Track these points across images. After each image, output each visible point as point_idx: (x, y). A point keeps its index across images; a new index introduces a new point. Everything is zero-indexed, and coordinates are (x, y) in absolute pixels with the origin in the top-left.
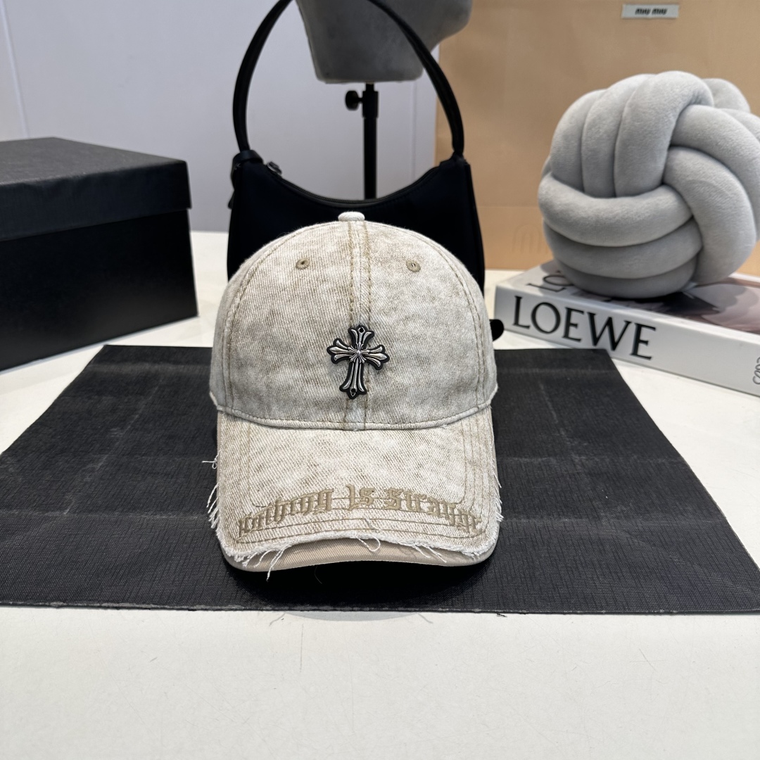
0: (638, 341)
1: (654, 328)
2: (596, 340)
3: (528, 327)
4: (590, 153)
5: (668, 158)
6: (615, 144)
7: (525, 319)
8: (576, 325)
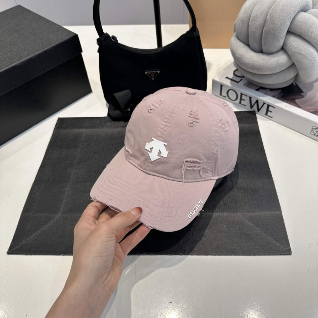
0: (268, 110)
1: (274, 107)
2: (252, 107)
3: (225, 97)
4: (252, 32)
5: (286, 38)
6: (263, 30)
7: (224, 93)
8: (244, 100)
